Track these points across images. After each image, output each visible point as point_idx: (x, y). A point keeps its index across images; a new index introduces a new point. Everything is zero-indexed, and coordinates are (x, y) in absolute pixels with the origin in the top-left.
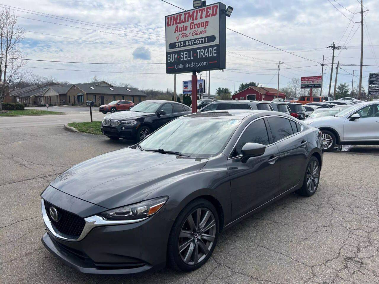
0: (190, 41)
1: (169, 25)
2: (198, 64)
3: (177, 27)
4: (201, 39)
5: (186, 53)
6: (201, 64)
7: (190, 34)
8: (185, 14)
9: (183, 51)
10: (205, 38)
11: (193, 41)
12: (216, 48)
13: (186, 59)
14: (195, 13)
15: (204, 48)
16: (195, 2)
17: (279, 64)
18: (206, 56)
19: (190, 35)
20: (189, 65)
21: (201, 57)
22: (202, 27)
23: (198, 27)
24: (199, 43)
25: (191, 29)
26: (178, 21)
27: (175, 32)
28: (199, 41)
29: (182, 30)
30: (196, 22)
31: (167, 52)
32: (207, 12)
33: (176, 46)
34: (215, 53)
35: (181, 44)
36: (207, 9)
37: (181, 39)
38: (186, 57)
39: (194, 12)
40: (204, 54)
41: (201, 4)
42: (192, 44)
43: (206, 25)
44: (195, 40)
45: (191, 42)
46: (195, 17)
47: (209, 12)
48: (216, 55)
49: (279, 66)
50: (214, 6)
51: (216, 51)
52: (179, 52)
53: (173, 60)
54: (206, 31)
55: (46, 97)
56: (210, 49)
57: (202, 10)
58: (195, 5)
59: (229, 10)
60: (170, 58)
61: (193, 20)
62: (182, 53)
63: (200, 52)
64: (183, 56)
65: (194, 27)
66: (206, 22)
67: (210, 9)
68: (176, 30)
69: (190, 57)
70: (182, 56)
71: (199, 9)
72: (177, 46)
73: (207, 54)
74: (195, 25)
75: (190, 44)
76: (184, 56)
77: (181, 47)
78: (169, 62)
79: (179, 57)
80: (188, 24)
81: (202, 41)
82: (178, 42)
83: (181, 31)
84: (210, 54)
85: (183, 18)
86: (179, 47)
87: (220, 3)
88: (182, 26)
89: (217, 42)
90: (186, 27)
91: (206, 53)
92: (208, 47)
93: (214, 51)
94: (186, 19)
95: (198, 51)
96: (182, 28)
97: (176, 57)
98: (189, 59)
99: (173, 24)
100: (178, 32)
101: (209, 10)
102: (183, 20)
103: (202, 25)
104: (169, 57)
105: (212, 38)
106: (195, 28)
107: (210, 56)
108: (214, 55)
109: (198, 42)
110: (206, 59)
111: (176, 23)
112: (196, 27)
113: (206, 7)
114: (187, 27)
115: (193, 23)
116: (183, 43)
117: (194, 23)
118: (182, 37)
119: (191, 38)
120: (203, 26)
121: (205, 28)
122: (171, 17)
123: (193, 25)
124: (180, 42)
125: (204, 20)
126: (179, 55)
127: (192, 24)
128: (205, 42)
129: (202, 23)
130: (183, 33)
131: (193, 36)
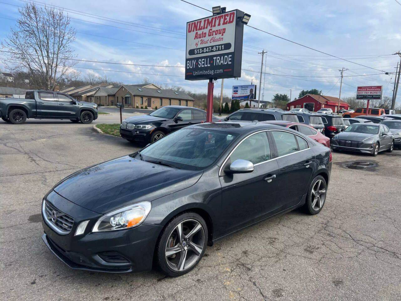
0: (208, 48)
1: (189, 32)
2: (214, 72)
3: (197, 33)
4: (218, 47)
5: (204, 59)
6: (216, 72)
7: (208, 40)
8: (205, 21)
9: (201, 58)
10: (221, 45)
11: (211, 48)
12: (231, 56)
13: (203, 66)
14: (214, 20)
15: (220, 55)
16: (214, 9)
17: (343, 70)
18: (222, 63)
19: (208, 42)
20: (206, 73)
21: (217, 64)
22: (219, 34)
23: (216, 34)
24: (216, 51)
25: (209, 35)
26: (198, 28)
27: (195, 39)
28: (216, 48)
29: (201, 36)
30: (214, 29)
31: (187, 58)
33: (195, 53)
34: (230, 61)
35: (199, 51)
36: (225, 16)
37: (200, 46)
38: (204, 64)
39: (212, 19)
40: (220, 62)
41: (220, 11)
42: (210, 51)
43: (223, 33)
44: (212, 47)
46: (213, 24)
47: (226, 19)
48: (231, 63)
49: (342, 73)
50: (232, 13)
51: (231, 59)
52: (197, 59)
53: (191, 66)
54: (222, 38)
55: (96, 97)
56: (225, 57)
57: (220, 17)
58: (215, 12)
59: (246, 17)
60: (189, 65)
61: (211, 27)
62: (200, 60)
63: (216, 59)
66: (223, 29)
67: (228, 16)
69: (207, 64)
70: (200, 63)
71: (217, 16)
73: (223, 62)
74: (213, 31)
75: (208, 51)
76: (201, 63)
77: (199, 53)
78: (188, 68)
79: (197, 64)
80: (206, 31)
81: (219, 48)
82: (197, 49)
83: (200, 38)
84: (226, 62)
85: (202, 24)
86: (197, 54)
87: (236, 10)
88: (202, 33)
89: (232, 50)
90: (205, 33)
91: (222, 61)
92: (223, 55)
93: (229, 59)
94: (206, 26)
95: (214, 58)
96: (201, 35)
97: (194, 64)
98: (206, 66)
99: (193, 31)
100: (197, 38)
101: (226, 17)
102: (203, 27)
103: (219, 32)
104: (188, 63)
105: (228, 46)
106: (213, 35)
108: (229, 63)
109: (215, 48)
110: (222, 67)
111: (196, 30)
112: (214, 33)
113: (223, 14)
115: (211, 30)
116: (201, 49)
118: (201, 44)
119: (209, 44)
120: (221, 33)
121: (222, 35)
122: (192, 24)
123: (211, 32)
124: (199, 49)
125: (222, 27)
126: (197, 62)
127: (210, 31)
128: (222, 50)
129: (219, 30)
130: (202, 40)
131: (210, 42)
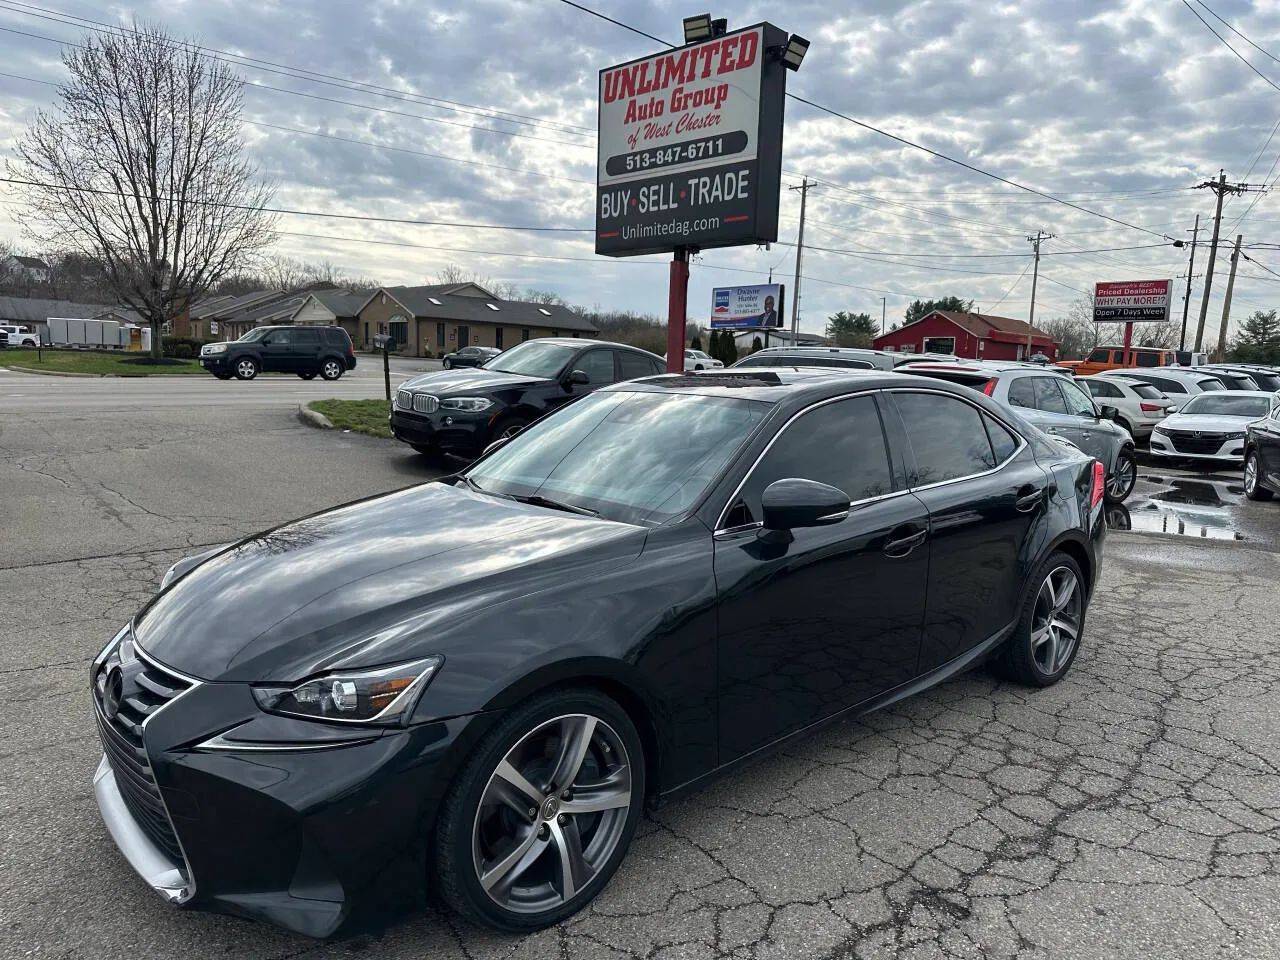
0: (670, 151)
1: (609, 99)
2: (691, 226)
3: (633, 103)
4: (703, 144)
5: (656, 187)
6: (698, 226)
7: (670, 125)
8: (659, 64)
9: (648, 183)
10: (715, 139)
11: (679, 149)
12: (747, 172)
13: (656, 208)
14: (689, 60)
15: (710, 172)
16: (691, 25)
17: (1039, 238)
18: (717, 197)
19: (672, 129)
20: (664, 229)
21: (700, 202)
22: (707, 102)
23: (696, 105)
24: (697, 158)
25: (673, 110)
26: (637, 87)
27: (626, 122)
28: (698, 149)
29: (648, 113)
30: (689, 88)
31: (601, 185)
32: (726, 55)
33: (628, 167)
34: (744, 189)
35: (642, 160)
36: (725, 44)
37: (643, 144)
38: (657, 203)
39: (685, 55)
40: (710, 193)
41: (709, 30)
42: (676, 159)
43: (719, 98)
44: (685, 146)
45: (674, 154)
46: (687, 73)
47: (730, 55)
48: (746, 195)
49: (1036, 247)
50: (748, 34)
51: (746, 183)
52: (634, 187)
53: (615, 211)
54: (718, 117)
55: (298, 323)
56: (728, 175)
57: (708, 50)
58: (692, 34)
59: (794, 46)
60: (607, 205)
61: (681, 81)
62: (645, 189)
63: (697, 185)
64: (648, 198)
65: (682, 104)
66: (720, 88)
67: (735, 46)
68: (631, 116)
69: (666, 202)
70: (643, 199)
71: (700, 46)
72: (630, 165)
73: (719, 193)
74: (686, 96)
75: (670, 159)
76: (648, 200)
77: (642, 168)
78: (604, 216)
79: (634, 202)
80: (664, 95)
81: (706, 148)
82: (635, 154)
83: (645, 118)
84: (729, 194)
85: (651, 75)
86: (635, 169)
87: (765, 25)
88: (649, 102)
89: (750, 153)
90: (659, 103)
91: (717, 190)
92: (722, 170)
93: (742, 184)
94: (662, 81)
95: (690, 182)
96: (648, 109)
97: (626, 202)
98: (663, 207)
99: (622, 97)
100: (634, 120)
101: (730, 49)
102: (653, 83)
103: (707, 98)
104: (606, 200)
105: (735, 141)
106: (686, 107)
107: (727, 198)
108: (741, 196)
109: (694, 151)
110: (718, 208)
111: (632, 93)
112: (690, 102)
113: (721, 40)
114: (661, 103)
115: (680, 90)
116: (648, 155)
117: (685, 92)
118: (645, 138)
119: (673, 138)
120: (712, 101)
121: (718, 106)
122: (618, 74)
123: (680, 99)
124: (642, 153)
125: (715, 80)
126: (635, 196)
127: (678, 96)
128: (716, 154)
129: (707, 91)
130: (650, 124)
131: (678, 132)
